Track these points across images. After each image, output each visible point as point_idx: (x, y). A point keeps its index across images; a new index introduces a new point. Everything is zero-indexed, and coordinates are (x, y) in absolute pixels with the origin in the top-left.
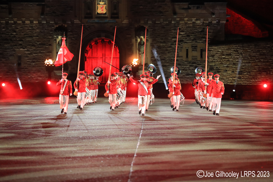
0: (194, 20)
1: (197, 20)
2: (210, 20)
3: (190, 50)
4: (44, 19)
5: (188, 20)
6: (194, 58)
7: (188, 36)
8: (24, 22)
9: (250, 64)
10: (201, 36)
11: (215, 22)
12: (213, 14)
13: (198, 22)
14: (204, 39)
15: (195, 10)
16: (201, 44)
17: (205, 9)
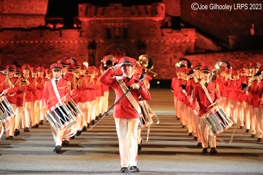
0: (175, 39)
1: (177, 39)
2: (185, 40)
4: (82, 40)
7: (171, 49)
8: (69, 42)
10: (179, 49)
11: (188, 41)
12: (186, 36)
13: (178, 41)
14: (181, 52)
15: (175, 34)
16: (179, 55)
17: (182, 32)
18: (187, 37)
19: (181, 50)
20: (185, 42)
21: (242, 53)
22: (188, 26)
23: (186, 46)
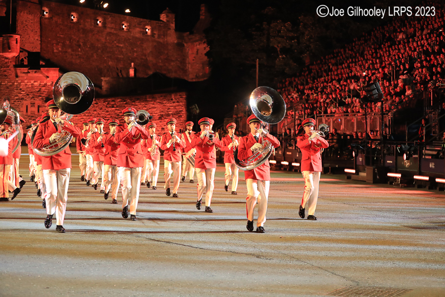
0: (32, 82)
1: (35, 82)
2: (45, 82)
3: (29, 106)
5: (27, 82)
6: (33, 113)
7: (28, 95)
9: (77, 118)
10: (38, 95)
11: (49, 84)
12: (48, 77)
13: (36, 84)
14: (41, 98)
15: (33, 74)
16: (38, 102)
17: (42, 73)
18: (48, 79)
19: (41, 96)
20: (45, 85)
21: (119, 100)
22: (50, 64)
23: (47, 91)
